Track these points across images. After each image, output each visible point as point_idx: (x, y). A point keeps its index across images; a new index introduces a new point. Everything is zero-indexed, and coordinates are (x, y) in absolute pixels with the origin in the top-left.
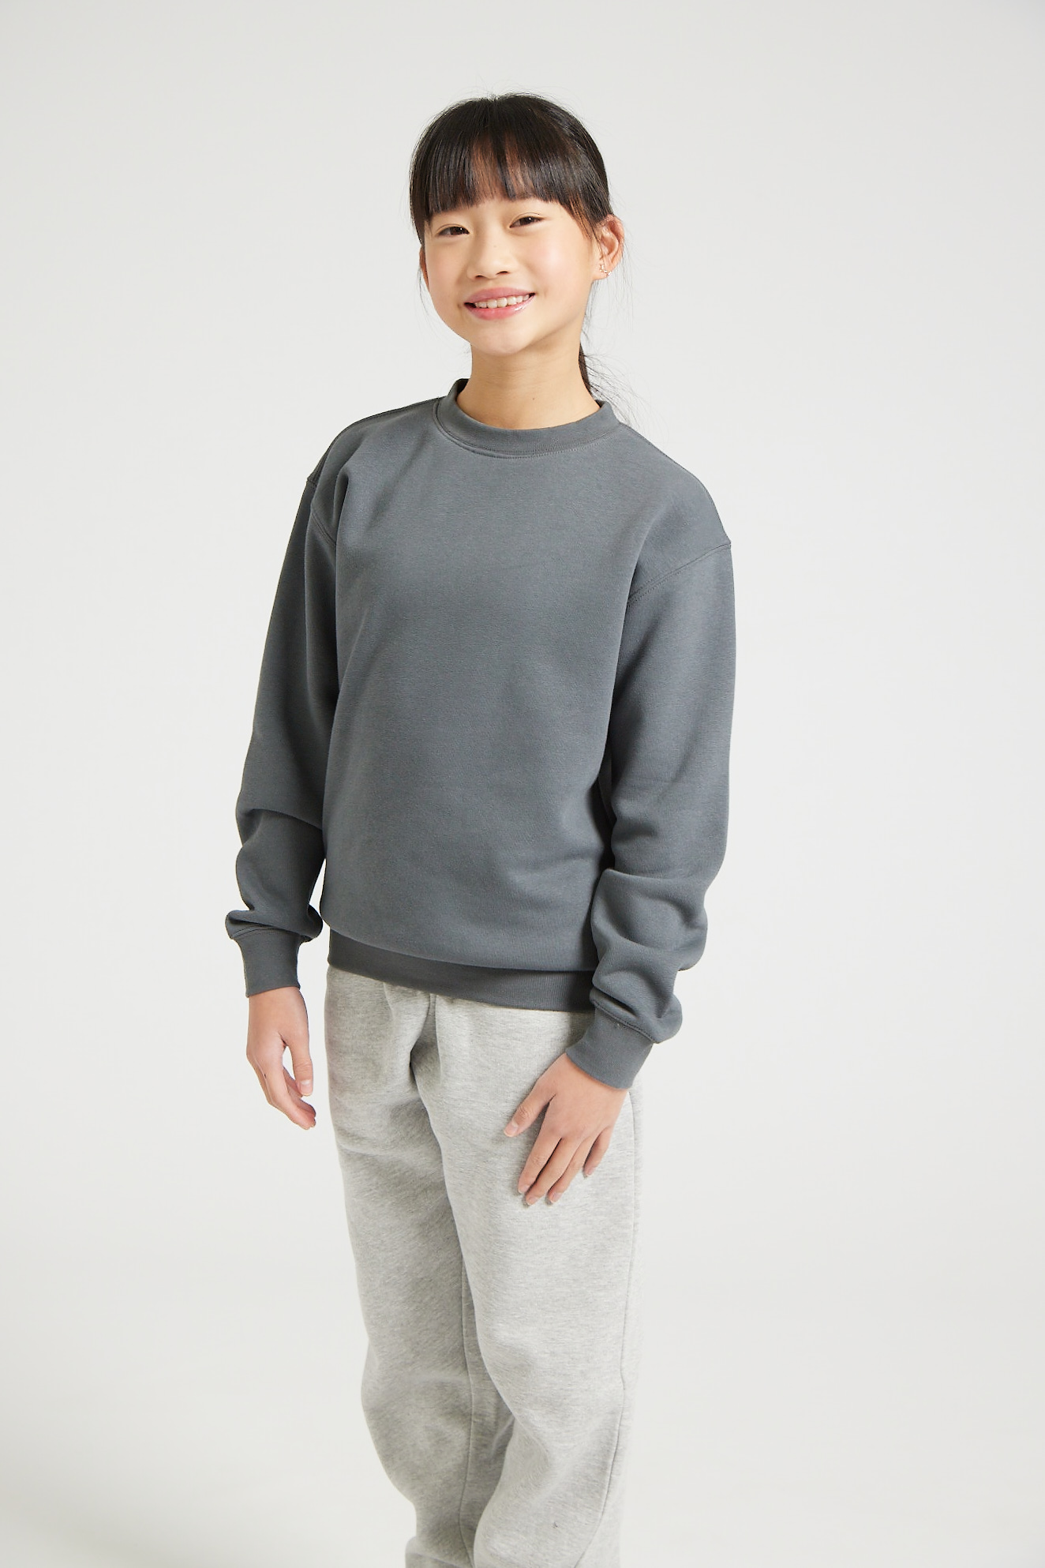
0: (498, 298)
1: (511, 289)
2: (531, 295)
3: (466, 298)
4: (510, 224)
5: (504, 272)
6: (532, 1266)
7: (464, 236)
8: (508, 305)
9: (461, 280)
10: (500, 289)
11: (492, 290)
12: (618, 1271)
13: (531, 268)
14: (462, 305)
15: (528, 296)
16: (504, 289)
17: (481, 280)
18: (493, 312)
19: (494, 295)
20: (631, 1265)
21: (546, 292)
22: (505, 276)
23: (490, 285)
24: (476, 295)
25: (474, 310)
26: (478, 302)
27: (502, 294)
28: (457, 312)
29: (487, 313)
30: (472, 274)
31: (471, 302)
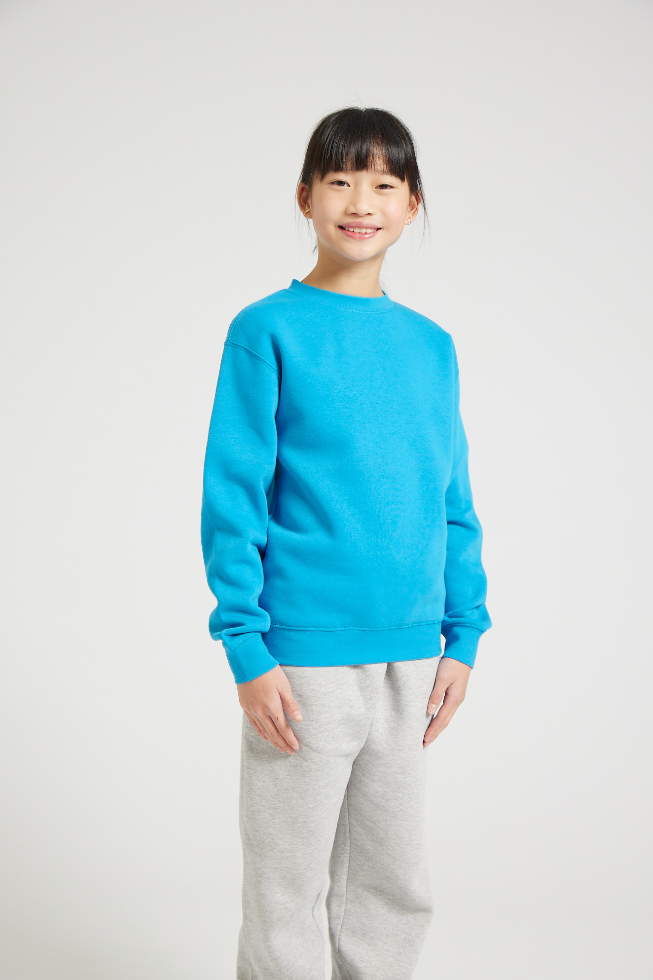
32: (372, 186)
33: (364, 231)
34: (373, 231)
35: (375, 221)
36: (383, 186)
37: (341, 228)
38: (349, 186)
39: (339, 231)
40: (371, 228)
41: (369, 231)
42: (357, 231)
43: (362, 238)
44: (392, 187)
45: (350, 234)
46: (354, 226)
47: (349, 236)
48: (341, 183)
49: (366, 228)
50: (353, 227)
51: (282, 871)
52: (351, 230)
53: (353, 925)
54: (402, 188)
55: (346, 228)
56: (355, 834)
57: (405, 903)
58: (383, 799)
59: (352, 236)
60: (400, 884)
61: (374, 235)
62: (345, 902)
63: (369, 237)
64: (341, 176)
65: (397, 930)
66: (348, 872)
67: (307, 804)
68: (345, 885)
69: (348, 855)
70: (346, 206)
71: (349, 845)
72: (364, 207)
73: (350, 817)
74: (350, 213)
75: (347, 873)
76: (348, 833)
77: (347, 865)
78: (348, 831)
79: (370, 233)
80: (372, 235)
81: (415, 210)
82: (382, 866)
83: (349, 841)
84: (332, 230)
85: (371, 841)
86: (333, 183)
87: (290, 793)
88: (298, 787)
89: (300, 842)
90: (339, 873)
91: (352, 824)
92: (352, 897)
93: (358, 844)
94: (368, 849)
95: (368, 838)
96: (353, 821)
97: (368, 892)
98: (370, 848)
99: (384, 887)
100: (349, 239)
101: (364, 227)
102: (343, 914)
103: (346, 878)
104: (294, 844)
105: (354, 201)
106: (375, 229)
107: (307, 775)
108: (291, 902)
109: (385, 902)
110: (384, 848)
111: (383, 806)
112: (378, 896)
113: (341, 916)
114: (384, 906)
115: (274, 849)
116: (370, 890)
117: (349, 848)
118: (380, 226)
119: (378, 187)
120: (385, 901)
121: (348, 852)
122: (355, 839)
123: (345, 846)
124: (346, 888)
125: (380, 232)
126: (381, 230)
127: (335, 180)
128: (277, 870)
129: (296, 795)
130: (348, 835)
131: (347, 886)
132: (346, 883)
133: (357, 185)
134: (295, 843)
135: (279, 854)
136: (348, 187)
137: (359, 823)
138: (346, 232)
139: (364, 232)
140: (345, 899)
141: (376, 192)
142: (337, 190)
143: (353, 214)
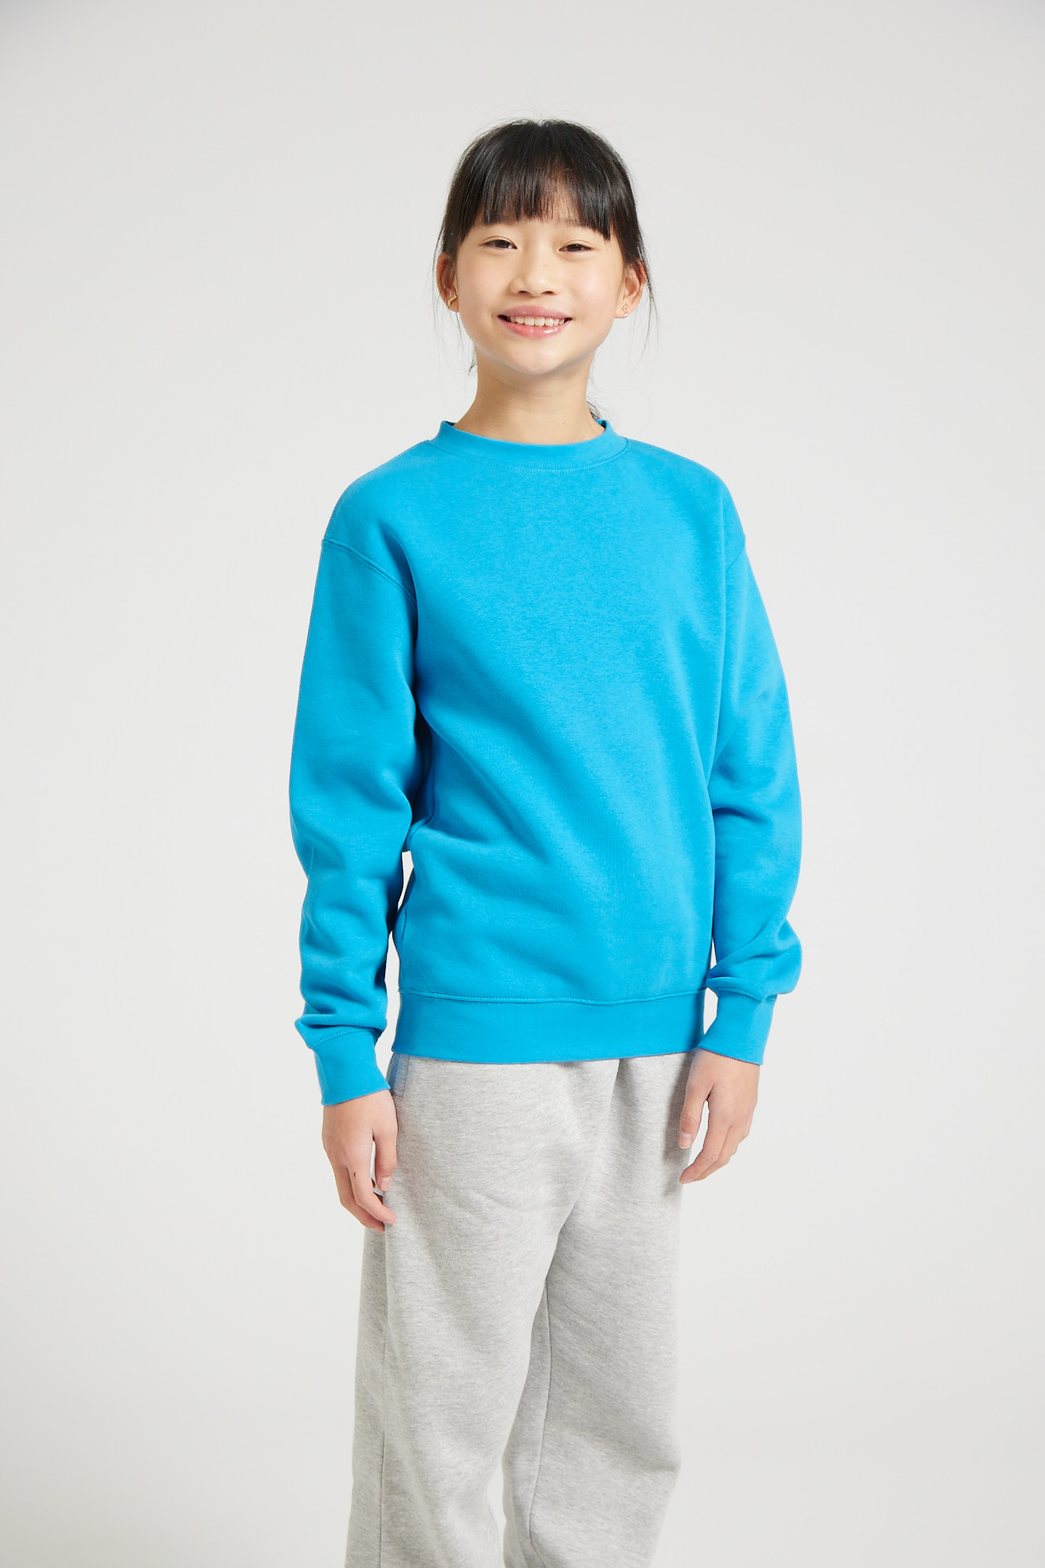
32: (554, 247)
33: (541, 322)
34: (557, 322)
35: (561, 304)
36: (574, 247)
37: (504, 318)
38: (516, 248)
39: (500, 323)
40: (554, 318)
41: (550, 322)
42: (530, 322)
43: (539, 334)
44: (588, 249)
45: (519, 328)
46: (524, 313)
47: (517, 332)
48: (502, 244)
49: (546, 317)
50: (524, 316)
51: (451, 1411)
52: (520, 320)
53: (555, 1491)
54: (607, 252)
55: (512, 319)
56: (560, 1342)
57: (639, 1455)
58: (610, 1284)
59: (522, 332)
60: (636, 1422)
61: (559, 331)
62: (539, 1453)
63: (552, 334)
64: (502, 231)
65: (625, 1497)
66: (548, 1403)
67: (492, 1296)
68: (543, 1425)
69: (549, 1376)
70: (510, 281)
71: (549, 1359)
72: (539, 281)
73: (552, 1316)
74: (515, 290)
75: (546, 1405)
76: (549, 1342)
77: (547, 1392)
78: (548, 1338)
79: (553, 327)
80: (556, 330)
81: (635, 294)
82: (607, 1394)
83: (549, 1354)
84: (488, 321)
85: (589, 1353)
86: (488, 244)
87: (462, 1279)
88: (476, 1268)
89: (482, 1359)
90: (533, 1406)
91: (555, 1326)
92: (551, 1444)
93: (566, 1358)
94: (584, 1366)
95: (585, 1348)
96: (556, 1321)
97: (579, 1436)
98: (587, 1364)
99: (607, 1427)
100: (518, 337)
101: (540, 316)
102: (537, 1474)
103: (545, 1413)
104: (473, 1364)
105: (523, 273)
106: (561, 320)
107: (491, 1247)
108: (465, 1461)
109: (607, 1453)
110: (612, 1364)
111: (610, 1297)
112: (596, 1443)
113: (533, 1476)
114: (606, 1459)
115: (439, 1373)
116: (584, 1433)
117: (549, 1366)
118: (568, 314)
119: (566, 249)
120: (607, 1450)
121: (548, 1371)
122: (561, 1351)
123: (543, 1361)
124: (544, 1430)
125: (570, 324)
126: (572, 321)
127: (493, 239)
128: (443, 1408)
129: (473, 1283)
130: (548, 1345)
131: (545, 1426)
132: (543, 1422)
133: (528, 245)
134: (475, 1361)
135: (448, 1381)
136: (514, 250)
137: (568, 1324)
138: (513, 325)
139: (543, 324)
140: (540, 1448)
141: (561, 257)
142: (495, 255)
143: (522, 292)
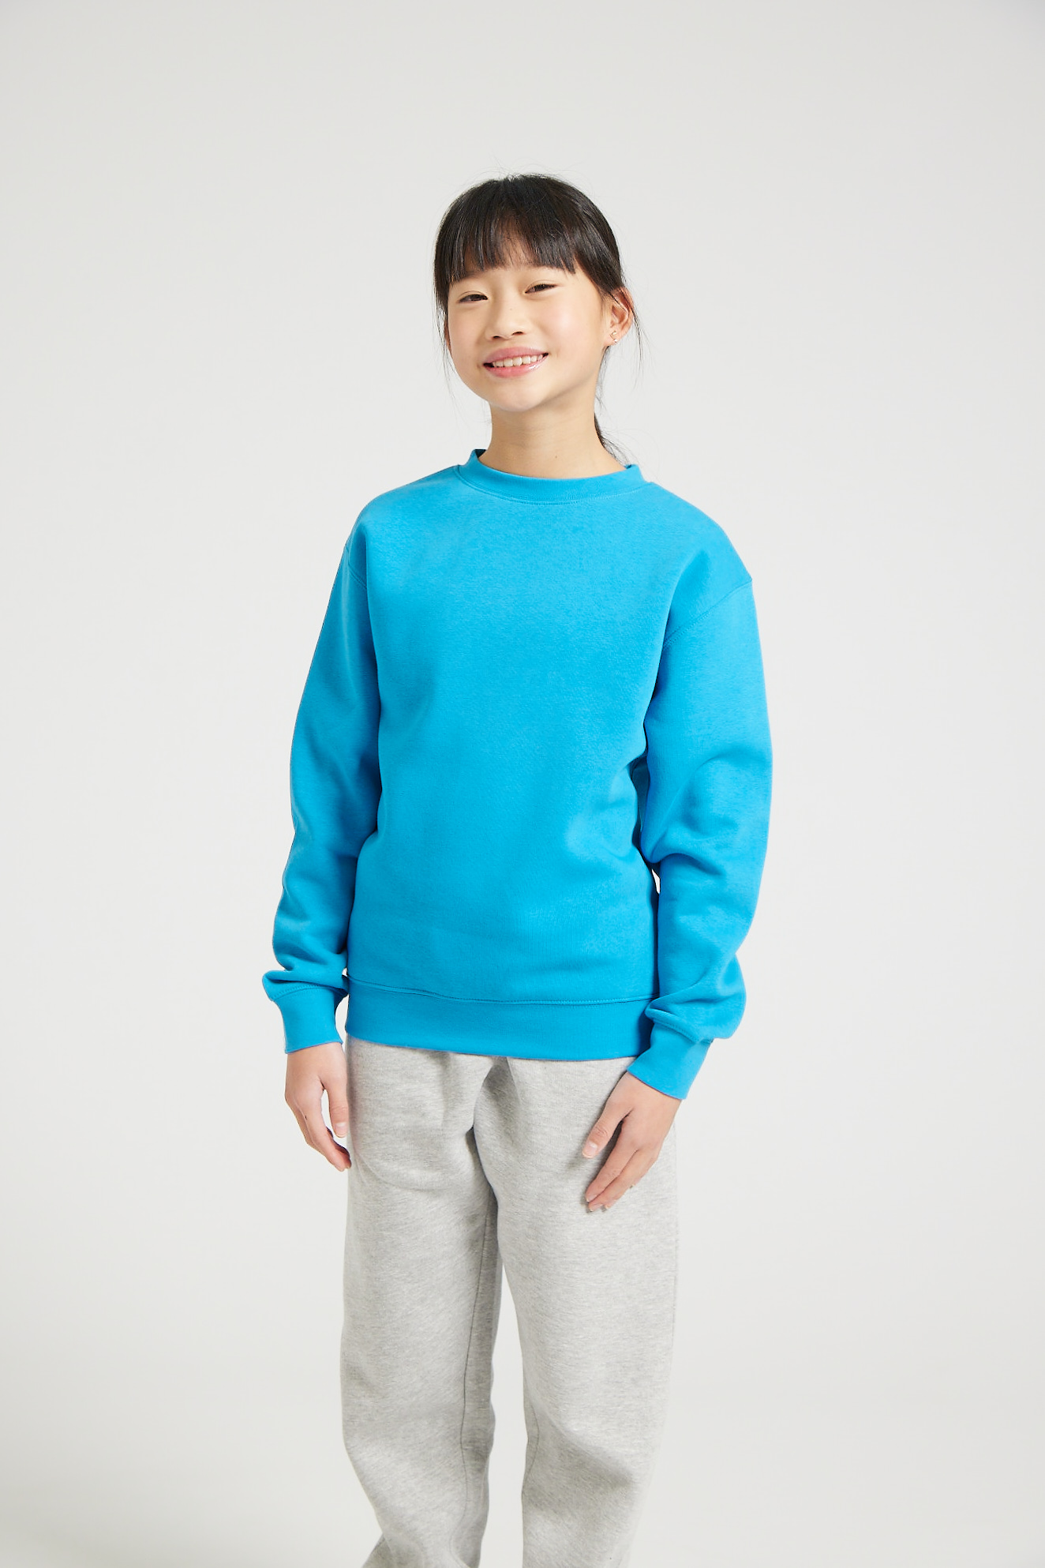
0: (513, 357)
1: (526, 349)
2: (545, 355)
3: (485, 359)
4: (525, 290)
5: (519, 333)
6: (595, 1285)
7: (483, 301)
8: (522, 364)
9: (480, 341)
10: (514, 348)
11: (508, 349)
12: (664, 1285)
13: (544, 329)
14: (481, 364)
15: (541, 356)
16: (519, 349)
17: (497, 340)
18: (510, 371)
19: (509, 356)
20: (676, 1279)
21: (558, 352)
22: (520, 336)
23: (506, 345)
24: (492, 355)
25: (492, 369)
26: (495, 362)
27: (517, 353)
28: (477, 372)
29: (504, 372)
30: (490, 334)
31: (489, 362)
32: (521, 294)
33: (519, 361)
34: (535, 359)
35: (534, 341)
36: (541, 287)
37: (489, 365)
38: (487, 299)
39: (484, 370)
40: (531, 356)
41: (528, 360)
42: (509, 363)
43: (519, 371)
44: (554, 285)
45: (499, 371)
46: (501, 356)
47: (501, 375)
48: (475, 297)
49: (522, 356)
50: (503, 359)
52: (500, 364)
54: (571, 285)
55: (494, 364)
59: (502, 373)
61: (536, 367)
63: (531, 370)
64: (475, 286)
72: (509, 324)
79: (532, 363)
80: (531, 367)
81: (625, 321)
84: (474, 371)
86: (463, 300)
100: (500, 379)
105: (493, 319)
106: (538, 355)
118: (545, 351)
119: (530, 291)
125: (547, 359)
126: (548, 357)
127: (465, 295)
133: (496, 293)
136: (485, 301)
138: (496, 370)
141: (527, 298)
142: (471, 309)
143: (496, 337)
